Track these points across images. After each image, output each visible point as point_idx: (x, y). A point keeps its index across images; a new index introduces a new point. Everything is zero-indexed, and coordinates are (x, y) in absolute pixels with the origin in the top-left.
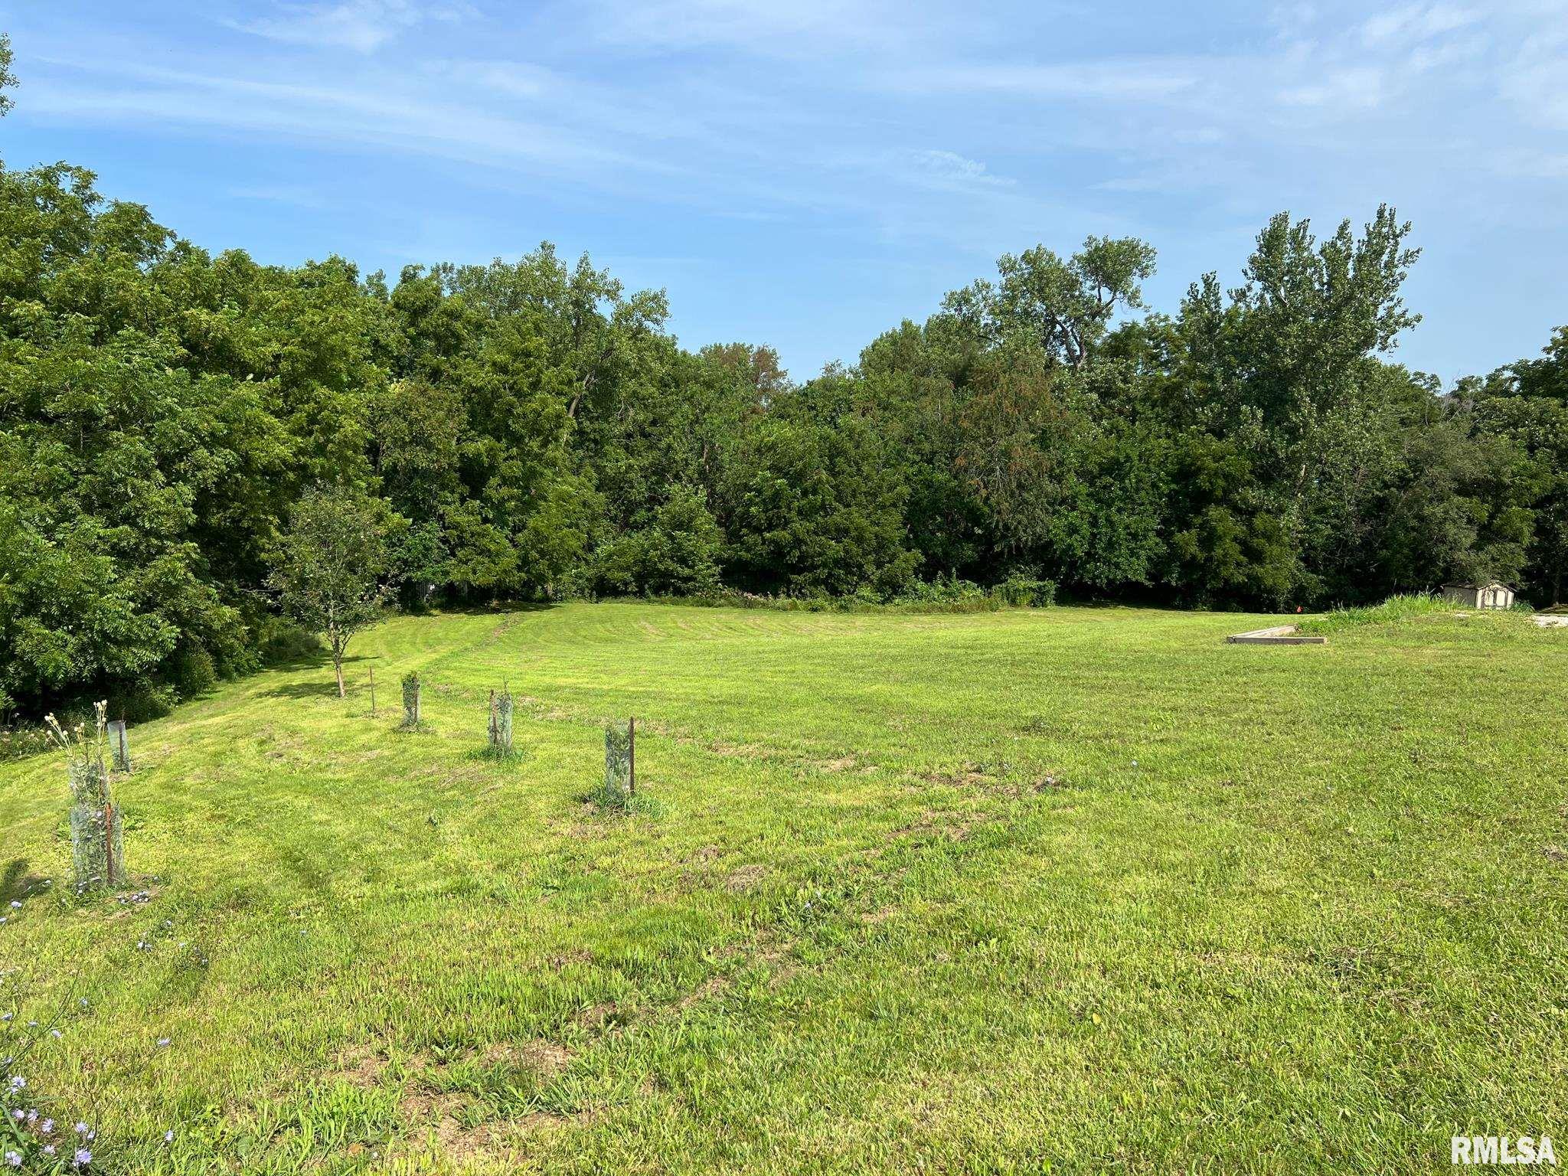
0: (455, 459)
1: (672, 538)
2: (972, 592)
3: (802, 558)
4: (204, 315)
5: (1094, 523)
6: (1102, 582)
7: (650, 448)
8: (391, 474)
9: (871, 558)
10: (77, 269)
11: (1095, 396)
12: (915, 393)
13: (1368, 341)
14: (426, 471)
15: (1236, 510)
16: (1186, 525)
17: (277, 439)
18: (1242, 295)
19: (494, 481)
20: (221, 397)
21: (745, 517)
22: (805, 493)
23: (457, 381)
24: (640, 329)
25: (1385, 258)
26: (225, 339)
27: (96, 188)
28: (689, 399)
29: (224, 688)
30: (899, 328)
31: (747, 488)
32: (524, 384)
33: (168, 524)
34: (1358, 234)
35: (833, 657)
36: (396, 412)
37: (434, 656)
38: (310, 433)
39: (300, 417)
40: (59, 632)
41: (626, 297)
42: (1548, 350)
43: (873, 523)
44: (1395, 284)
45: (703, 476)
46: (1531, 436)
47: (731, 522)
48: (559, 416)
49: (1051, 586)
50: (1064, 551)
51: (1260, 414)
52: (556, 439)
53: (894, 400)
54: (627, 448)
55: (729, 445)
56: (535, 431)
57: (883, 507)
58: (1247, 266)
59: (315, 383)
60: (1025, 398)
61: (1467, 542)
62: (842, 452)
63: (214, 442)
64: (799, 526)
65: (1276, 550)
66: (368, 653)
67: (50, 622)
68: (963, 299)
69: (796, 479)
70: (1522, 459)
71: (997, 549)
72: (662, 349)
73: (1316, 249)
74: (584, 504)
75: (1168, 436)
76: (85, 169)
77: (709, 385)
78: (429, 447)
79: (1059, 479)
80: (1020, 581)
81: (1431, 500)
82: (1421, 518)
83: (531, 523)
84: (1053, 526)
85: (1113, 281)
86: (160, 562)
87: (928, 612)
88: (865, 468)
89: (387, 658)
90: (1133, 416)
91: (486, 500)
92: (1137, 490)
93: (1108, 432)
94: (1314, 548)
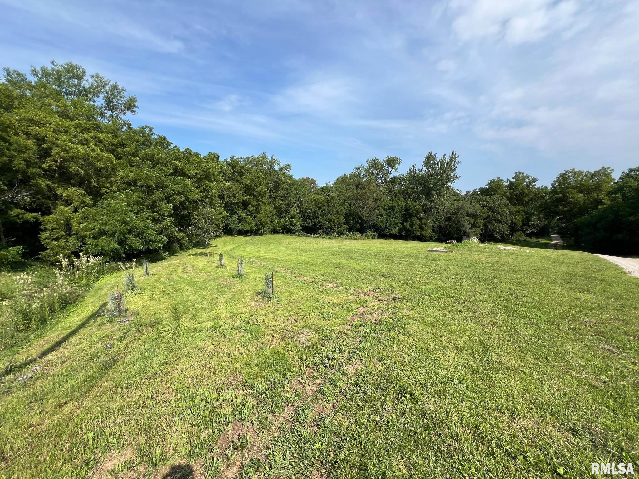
0: (241, 201)
1: (291, 220)
2: (359, 235)
3: (320, 226)
4: (177, 163)
5: (387, 220)
6: (388, 234)
7: (287, 199)
8: (226, 204)
9: (336, 226)
10: (149, 151)
11: (387, 192)
12: (347, 190)
13: (449, 181)
14: (234, 203)
15: (418, 218)
16: (407, 221)
17: (196, 193)
18: (421, 170)
19: (250, 206)
20: (181, 183)
21: (308, 216)
22: (322, 211)
23: (242, 183)
24: (285, 172)
25: (453, 163)
26: (183, 169)
27: (153, 131)
28: (296, 189)
29: (182, 253)
30: (343, 175)
31: (308, 209)
32: (258, 184)
33: (166, 214)
34: (448, 157)
35: (329, 251)
36: (228, 189)
37: (234, 246)
38: (204, 192)
39: (202, 188)
40: (137, 238)
41: (282, 165)
42: (487, 185)
43: (337, 219)
44: (455, 169)
45: (298, 206)
46: (483, 204)
47: (304, 217)
48: (265, 192)
49: (376, 234)
50: (380, 226)
51: (424, 197)
52: (265, 197)
53: (342, 191)
54: (281, 199)
55: (305, 199)
56: (260, 195)
57: (339, 215)
58: (423, 163)
59: (205, 180)
60: (372, 191)
61: (469, 227)
62: (331, 202)
63: (179, 193)
64: (320, 219)
65: (426, 228)
66: (219, 245)
67: (135, 236)
68: (358, 169)
69: (320, 208)
70: (481, 209)
71: (365, 225)
72: (290, 177)
73: (438, 160)
74: (271, 212)
75: (403, 201)
76: (151, 126)
77: (300, 186)
78: (235, 198)
79: (379, 210)
80: (370, 233)
81: (461, 218)
82: (459, 222)
83: (258, 216)
84: (377, 220)
85: (392, 166)
86: (164, 223)
87: (349, 239)
88: (335, 206)
89: (223, 246)
90: (396, 196)
91: (248, 210)
92: (396, 213)
93: (390, 200)
94: (435, 228)
